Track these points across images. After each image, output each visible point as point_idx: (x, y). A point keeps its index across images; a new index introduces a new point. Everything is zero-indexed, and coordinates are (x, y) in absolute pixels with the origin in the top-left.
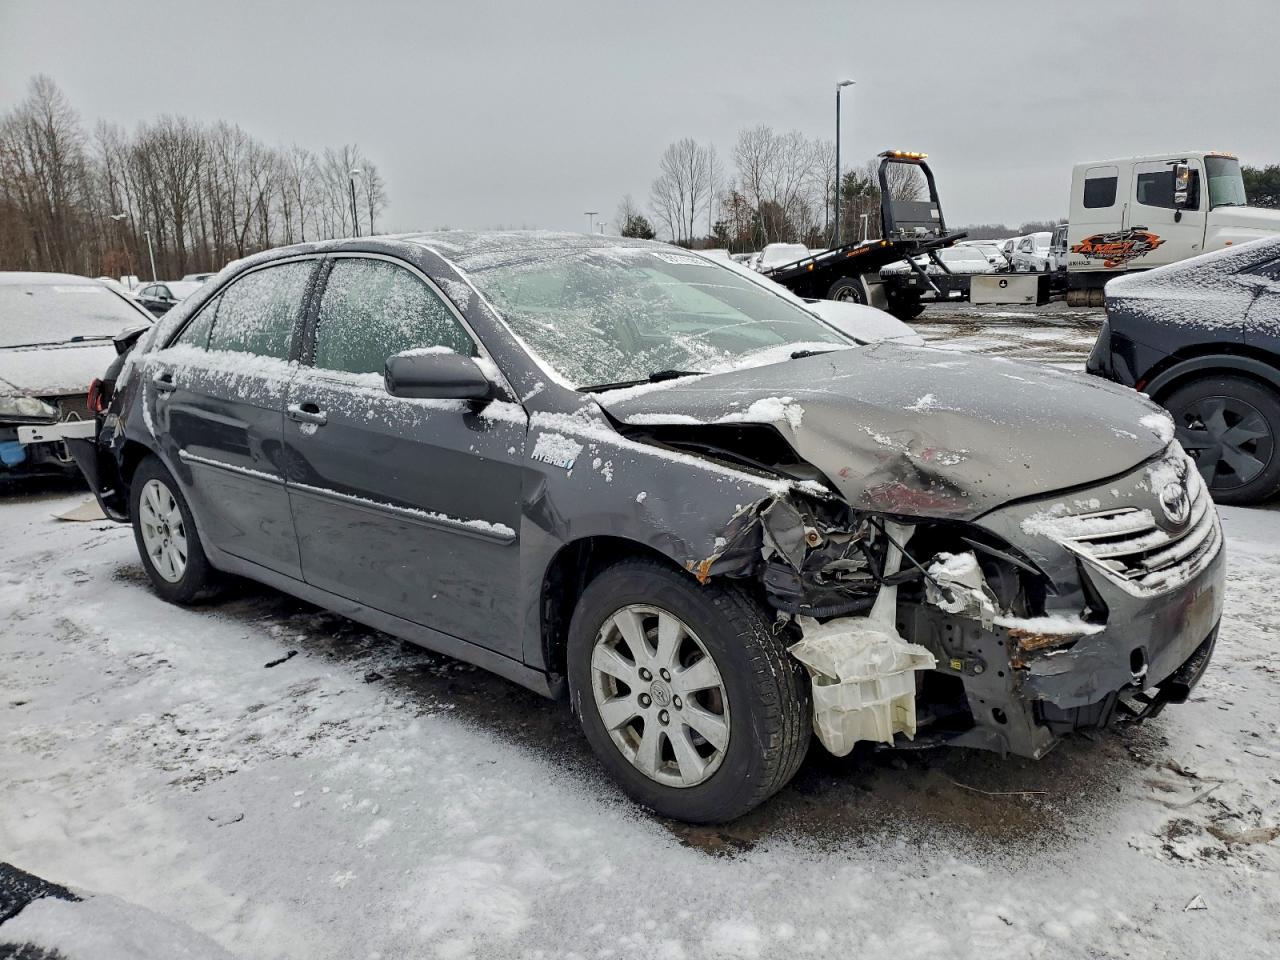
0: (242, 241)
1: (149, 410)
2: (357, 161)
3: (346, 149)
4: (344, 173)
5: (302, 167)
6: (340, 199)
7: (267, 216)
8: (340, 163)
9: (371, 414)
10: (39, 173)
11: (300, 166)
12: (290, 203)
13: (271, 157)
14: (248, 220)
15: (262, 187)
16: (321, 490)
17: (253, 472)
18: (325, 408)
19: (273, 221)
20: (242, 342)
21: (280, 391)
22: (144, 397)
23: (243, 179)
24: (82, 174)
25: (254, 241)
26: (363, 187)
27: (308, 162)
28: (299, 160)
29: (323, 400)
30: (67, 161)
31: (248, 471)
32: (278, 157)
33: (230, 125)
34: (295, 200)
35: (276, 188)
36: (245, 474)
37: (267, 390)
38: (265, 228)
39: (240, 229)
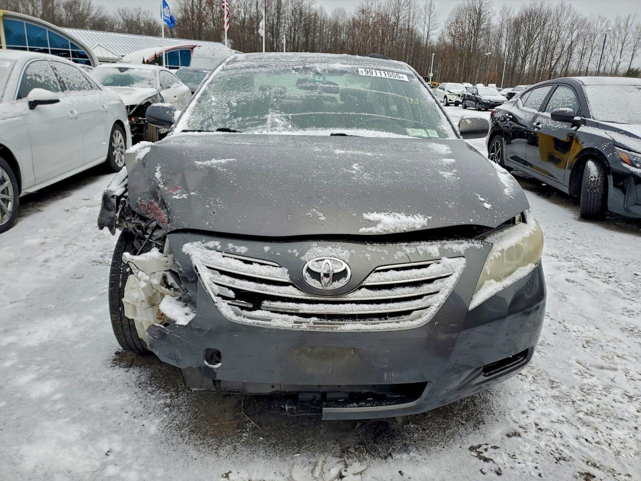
0: (553, 69)
2: (634, 23)
3: (629, 16)
4: (623, 31)
5: (600, 27)
6: (616, 46)
7: (571, 55)
8: (622, 24)
10: (470, 32)
11: (598, 27)
12: (586, 48)
13: (584, 21)
14: (560, 57)
15: (573, 39)
19: (574, 58)
23: (564, 34)
24: (488, 33)
25: (558, 70)
26: (633, 39)
27: (604, 24)
28: (599, 23)
30: (483, 26)
32: (588, 22)
33: (567, 4)
34: (590, 46)
35: (582, 39)
38: (567, 62)
39: (553, 62)
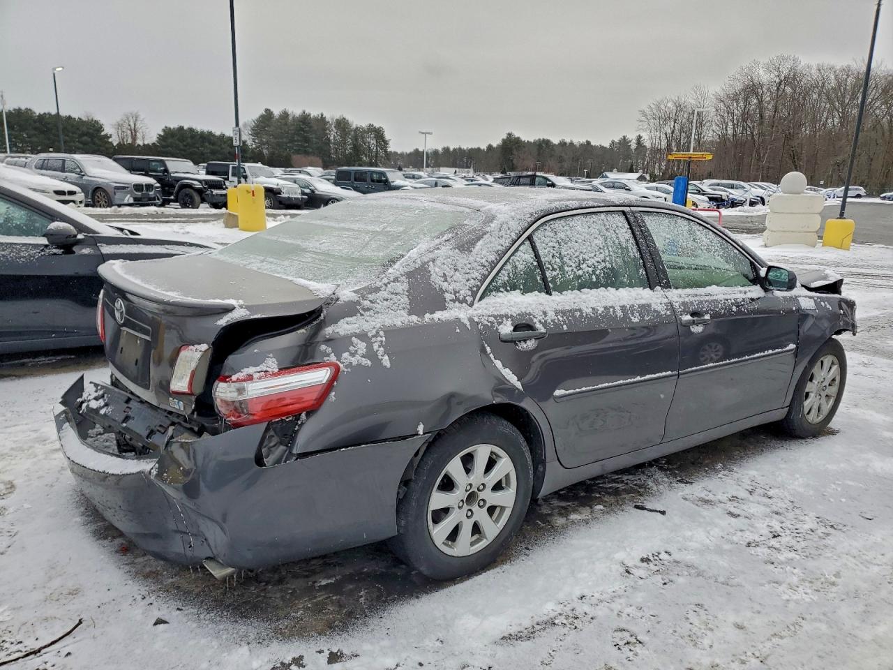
1: (505, 366)
9: (734, 309)
16: (706, 366)
17: (648, 377)
18: (707, 312)
20: (594, 280)
21: (667, 309)
22: (491, 356)
29: (703, 307)
31: (643, 378)
36: (641, 381)
37: (655, 311)
